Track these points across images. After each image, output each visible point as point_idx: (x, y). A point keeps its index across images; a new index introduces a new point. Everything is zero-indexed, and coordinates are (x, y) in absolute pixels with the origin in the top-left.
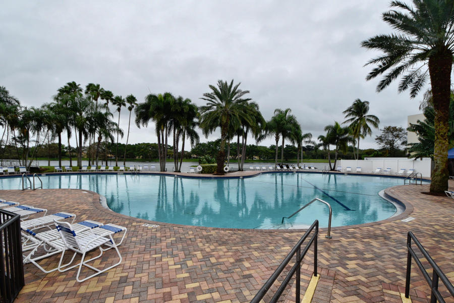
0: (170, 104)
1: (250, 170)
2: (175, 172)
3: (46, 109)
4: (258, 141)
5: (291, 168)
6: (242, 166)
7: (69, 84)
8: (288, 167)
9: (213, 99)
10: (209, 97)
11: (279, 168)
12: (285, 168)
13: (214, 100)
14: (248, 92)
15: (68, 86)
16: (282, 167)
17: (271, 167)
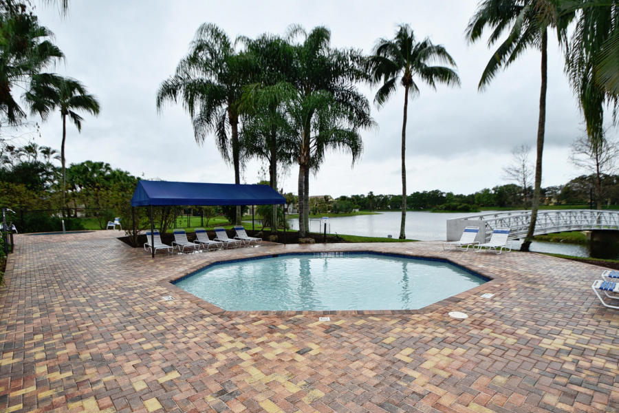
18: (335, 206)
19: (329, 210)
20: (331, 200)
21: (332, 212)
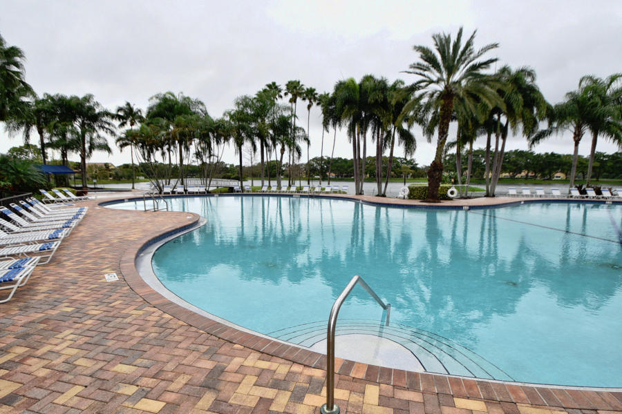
0: (367, 92)
1: (509, 195)
2: (378, 196)
3: (227, 119)
4: (533, 143)
5: (606, 194)
6: (493, 188)
7: (269, 86)
8: (599, 192)
9: (425, 70)
10: (418, 68)
11: (576, 193)
12: (591, 193)
13: (426, 73)
14: (495, 46)
15: (268, 89)
16: (583, 192)
17: (557, 192)
18: (117, 174)
19: (110, 177)
20: (112, 167)
21: (114, 178)
